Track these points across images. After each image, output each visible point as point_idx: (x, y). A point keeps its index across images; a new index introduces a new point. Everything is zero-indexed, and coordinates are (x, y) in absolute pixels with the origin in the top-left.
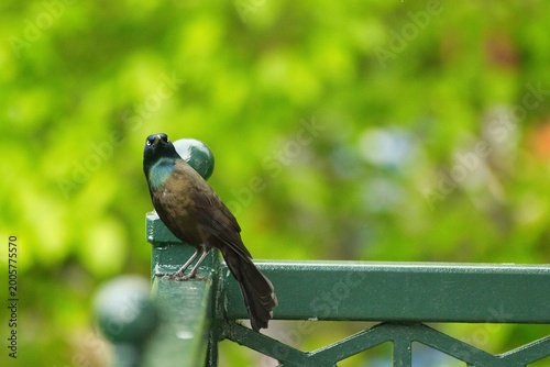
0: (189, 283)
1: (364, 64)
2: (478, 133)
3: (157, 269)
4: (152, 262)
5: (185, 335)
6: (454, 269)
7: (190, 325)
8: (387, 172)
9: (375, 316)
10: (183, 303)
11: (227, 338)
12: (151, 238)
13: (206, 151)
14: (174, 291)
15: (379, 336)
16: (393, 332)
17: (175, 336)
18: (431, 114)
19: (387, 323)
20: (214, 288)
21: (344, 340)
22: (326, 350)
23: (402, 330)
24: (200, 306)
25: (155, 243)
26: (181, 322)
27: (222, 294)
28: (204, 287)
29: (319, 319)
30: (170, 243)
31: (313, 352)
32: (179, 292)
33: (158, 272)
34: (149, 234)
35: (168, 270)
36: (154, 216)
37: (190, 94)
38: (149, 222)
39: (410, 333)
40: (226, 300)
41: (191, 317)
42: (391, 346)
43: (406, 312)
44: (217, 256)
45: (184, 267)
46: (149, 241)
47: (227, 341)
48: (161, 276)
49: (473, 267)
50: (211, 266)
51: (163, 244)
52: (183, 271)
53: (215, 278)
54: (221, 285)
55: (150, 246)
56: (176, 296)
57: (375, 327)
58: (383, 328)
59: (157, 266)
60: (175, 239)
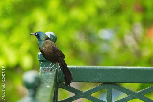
0: (50, 72)
1: (100, 11)
2: (131, 30)
3: (41, 68)
4: (39, 66)
5: (48, 87)
6: (124, 68)
7: (50, 84)
8: (106, 41)
9: (102, 81)
10: (48, 78)
11: (60, 87)
12: (39, 59)
13: (54, 35)
14: (46, 74)
15: (103, 87)
16: (107, 86)
17: (46, 87)
18: (118, 25)
19: (105, 83)
20: (57, 73)
21: (93, 88)
22: (88, 91)
23: (109, 85)
24: (53, 78)
25: (40, 61)
26: (47, 83)
27: (59, 75)
28: (54, 73)
29: (86, 82)
30: (44, 61)
31: (84, 91)
32: (47, 75)
33: (41, 69)
34: (38, 58)
35: (44, 68)
36: (40, 53)
37: (51, 20)
38: (39, 55)
39: (112, 86)
40: (60, 77)
41: (50, 82)
42: (106, 90)
43: (110, 80)
44: (57, 65)
45: (48, 67)
46: (39, 60)
47: (60, 88)
48: (42, 70)
49: (129, 68)
50: (56, 67)
51: (42, 61)
52: (48, 69)
53: (57, 71)
54: (59, 72)
55: (39, 62)
56: (46, 76)
57: (102, 84)
58: (104, 85)
59: (41, 67)
60: (46, 60)
